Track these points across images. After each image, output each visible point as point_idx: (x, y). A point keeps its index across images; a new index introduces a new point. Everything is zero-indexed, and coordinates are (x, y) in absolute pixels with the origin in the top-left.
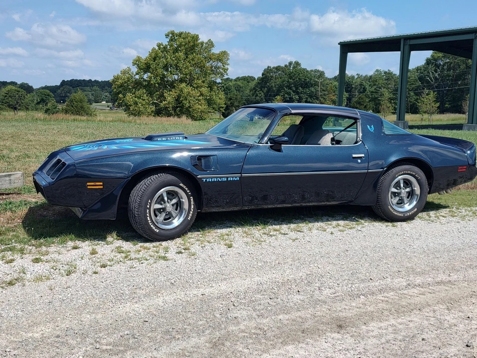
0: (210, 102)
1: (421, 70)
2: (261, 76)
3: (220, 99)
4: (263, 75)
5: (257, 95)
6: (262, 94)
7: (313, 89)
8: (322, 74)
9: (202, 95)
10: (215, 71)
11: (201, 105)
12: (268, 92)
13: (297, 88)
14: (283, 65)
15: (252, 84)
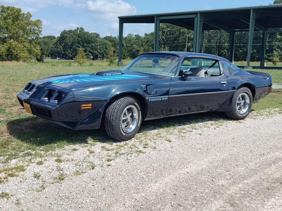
0: (30, 52)
1: (153, 34)
2: (60, 36)
3: (37, 50)
4: (61, 35)
5: (58, 48)
6: (61, 47)
7: (93, 44)
8: (98, 35)
9: (25, 47)
10: (33, 32)
11: (24, 53)
12: (65, 46)
13: (83, 44)
14: (73, 30)
15: (54, 41)
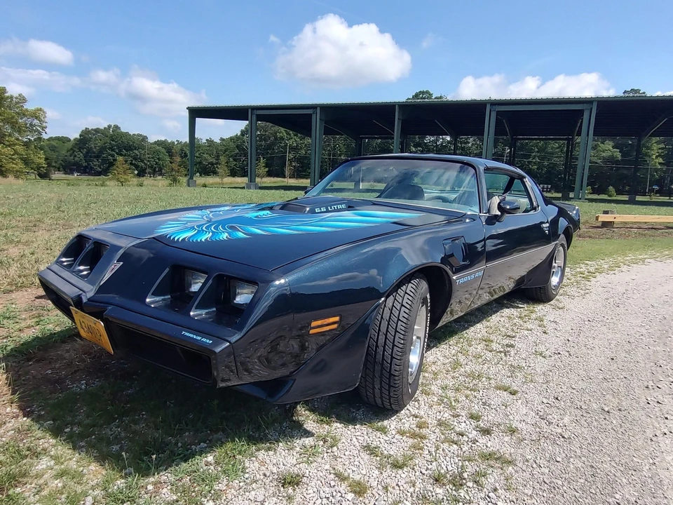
0: (26, 162)
2: (79, 137)
3: (40, 159)
4: (80, 136)
5: (75, 156)
6: (81, 155)
7: (136, 152)
8: (145, 138)
9: (16, 153)
10: (31, 128)
11: (16, 164)
12: (87, 153)
13: (120, 151)
14: (102, 128)
15: (69, 145)
